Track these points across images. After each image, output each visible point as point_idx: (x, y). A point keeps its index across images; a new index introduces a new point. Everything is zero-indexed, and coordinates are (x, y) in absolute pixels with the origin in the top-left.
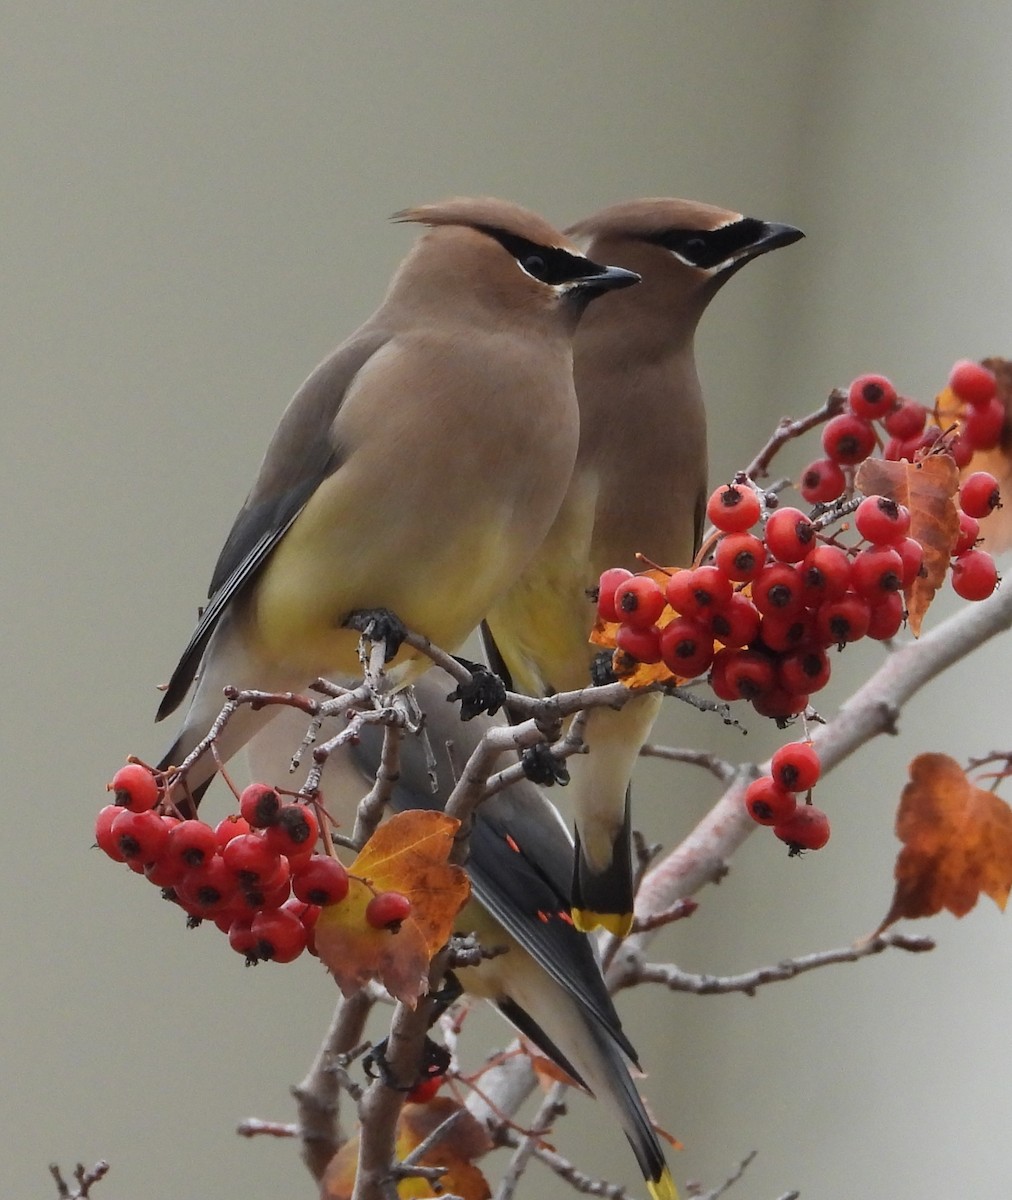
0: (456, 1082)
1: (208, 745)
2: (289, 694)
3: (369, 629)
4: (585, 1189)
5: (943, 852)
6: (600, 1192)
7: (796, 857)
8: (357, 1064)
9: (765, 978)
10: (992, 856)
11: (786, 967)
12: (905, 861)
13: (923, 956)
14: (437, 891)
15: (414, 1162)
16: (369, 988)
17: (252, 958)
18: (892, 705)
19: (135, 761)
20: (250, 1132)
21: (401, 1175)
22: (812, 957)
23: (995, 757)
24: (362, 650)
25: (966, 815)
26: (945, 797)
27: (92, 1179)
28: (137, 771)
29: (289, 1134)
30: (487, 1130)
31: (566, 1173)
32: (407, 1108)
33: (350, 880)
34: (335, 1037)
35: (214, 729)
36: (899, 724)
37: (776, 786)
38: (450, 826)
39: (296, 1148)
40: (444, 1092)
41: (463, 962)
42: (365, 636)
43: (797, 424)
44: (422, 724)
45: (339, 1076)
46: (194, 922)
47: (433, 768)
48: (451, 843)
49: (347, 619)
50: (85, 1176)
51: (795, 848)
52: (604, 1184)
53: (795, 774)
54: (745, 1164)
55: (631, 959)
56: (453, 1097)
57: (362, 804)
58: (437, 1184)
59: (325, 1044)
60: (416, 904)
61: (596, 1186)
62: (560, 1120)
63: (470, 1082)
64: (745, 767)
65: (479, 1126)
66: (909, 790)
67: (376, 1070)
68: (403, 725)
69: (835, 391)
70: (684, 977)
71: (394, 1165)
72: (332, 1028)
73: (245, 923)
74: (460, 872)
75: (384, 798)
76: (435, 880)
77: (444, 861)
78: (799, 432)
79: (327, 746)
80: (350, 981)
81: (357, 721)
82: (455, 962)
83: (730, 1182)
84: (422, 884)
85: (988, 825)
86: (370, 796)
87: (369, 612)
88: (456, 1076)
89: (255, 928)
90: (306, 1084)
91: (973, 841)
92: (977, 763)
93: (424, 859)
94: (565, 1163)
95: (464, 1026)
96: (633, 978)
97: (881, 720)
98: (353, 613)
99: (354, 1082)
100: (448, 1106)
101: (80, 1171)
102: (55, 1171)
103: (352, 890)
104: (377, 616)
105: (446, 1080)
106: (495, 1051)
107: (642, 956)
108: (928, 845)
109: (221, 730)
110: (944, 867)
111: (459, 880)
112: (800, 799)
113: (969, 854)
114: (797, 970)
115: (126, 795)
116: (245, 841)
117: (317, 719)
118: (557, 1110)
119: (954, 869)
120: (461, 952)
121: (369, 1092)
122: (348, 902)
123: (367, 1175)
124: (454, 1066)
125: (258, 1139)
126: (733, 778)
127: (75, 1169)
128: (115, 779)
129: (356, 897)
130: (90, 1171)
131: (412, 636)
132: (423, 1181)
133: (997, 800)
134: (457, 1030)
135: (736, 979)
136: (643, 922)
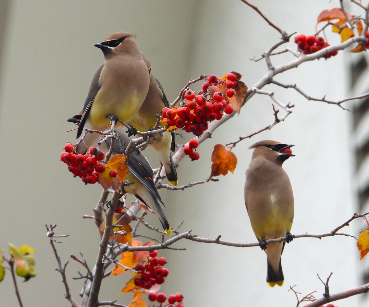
0: (125, 209)
1: (82, 140)
2: (97, 130)
3: (112, 118)
4: (151, 228)
5: (221, 163)
6: (153, 229)
7: (193, 161)
8: (105, 205)
9: (186, 187)
10: (231, 163)
11: (190, 185)
12: (213, 166)
13: (217, 182)
14: (122, 170)
15: (117, 224)
16: (108, 190)
17: (86, 183)
18: (210, 132)
19: (69, 143)
20: (85, 217)
21: (114, 227)
22: (195, 183)
23: (231, 144)
24: (110, 122)
25: (225, 156)
26: (221, 153)
27: (53, 228)
28: (69, 145)
29: (93, 218)
30: (131, 218)
31: (147, 225)
32: (116, 214)
33: (106, 168)
34: (101, 199)
35: (83, 137)
36: (212, 136)
37: (189, 148)
38: (125, 157)
39: (94, 221)
40: (123, 210)
41: (126, 185)
42: (111, 120)
43: (193, 81)
44: (119, 138)
45: (102, 207)
46: (75, 176)
47: (121, 147)
48: (125, 161)
49: (107, 116)
50: (52, 227)
51: (193, 160)
52: (154, 228)
53: (194, 145)
54: (182, 224)
55: (160, 183)
56: (125, 212)
57: (107, 154)
58: (121, 229)
59: (100, 201)
60: (119, 172)
61: (153, 228)
62: (146, 215)
63: (128, 209)
64: (182, 145)
65: (130, 217)
66: (214, 152)
67: (109, 206)
68: (115, 138)
69: (202, 75)
70: (170, 187)
71: (112, 225)
72: (101, 198)
73: (85, 176)
74: (127, 166)
75: (111, 153)
76: (122, 168)
77: (123, 164)
78: (194, 82)
79: (101, 142)
80: (106, 188)
81: (106, 137)
82: (125, 185)
83: (179, 227)
84: (119, 169)
85: (229, 158)
86: (108, 153)
87: (112, 115)
88: (125, 207)
89: (87, 177)
90: (96, 208)
91: (227, 161)
92: (227, 145)
93: (120, 164)
94: (147, 224)
95: (126, 197)
96: (160, 187)
97: (208, 135)
98: (108, 115)
99: (105, 209)
100: (124, 213)
101: (51, 226)
102: (46, 226)
103: (106, 170)
104: (113, 116)
105: (123, 208)
106: (133, 201)
107: (162, 182)
108: (218, 162)
109: (84, 137)
110: (221, 166)
111: (127, 168)
112: (194, 150)
113: (226, 163)
114: (192, 185)
115: (68, 149)
116: (90, 158)
117: (102, 135)
118: (145, 214)
119: (223, 166)
120: (126, 183)
121: (108, 211)
122: (105, 172)
123: (107, 227)
124: (124, 205)
125: (86, 219)
126: (179, 147)
127: (50, 226)
128: (65, 146)
129: (107, 171)
130: (53, 226)
131: (120, 120)
132: (119, 228)
133: (231, 152)
134: (125, 198)
135: (180, 187)
136: (162, 177)
